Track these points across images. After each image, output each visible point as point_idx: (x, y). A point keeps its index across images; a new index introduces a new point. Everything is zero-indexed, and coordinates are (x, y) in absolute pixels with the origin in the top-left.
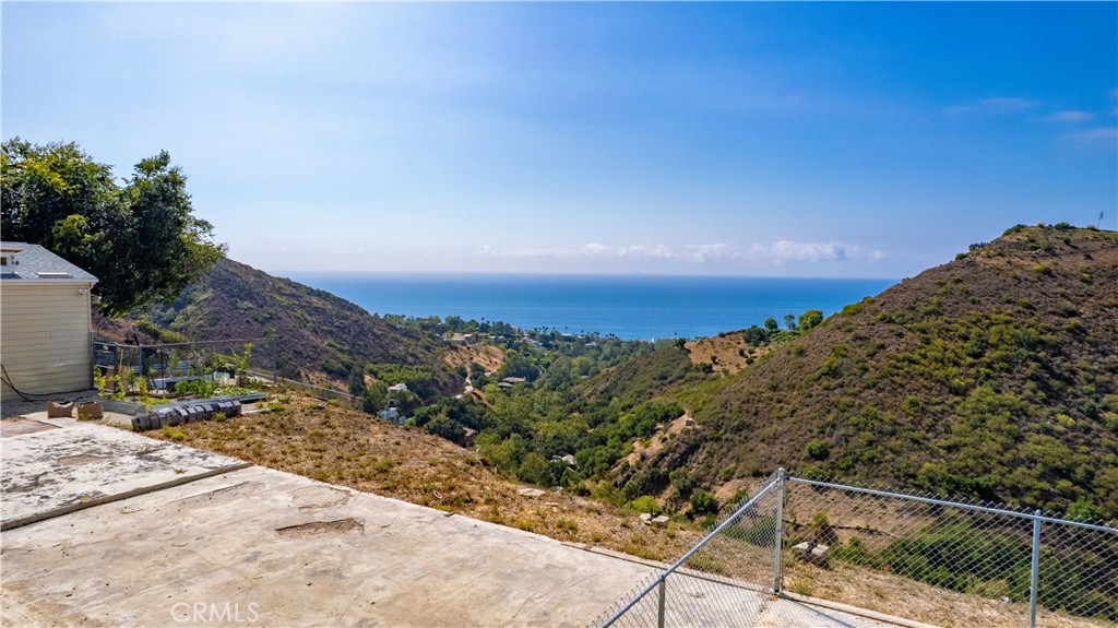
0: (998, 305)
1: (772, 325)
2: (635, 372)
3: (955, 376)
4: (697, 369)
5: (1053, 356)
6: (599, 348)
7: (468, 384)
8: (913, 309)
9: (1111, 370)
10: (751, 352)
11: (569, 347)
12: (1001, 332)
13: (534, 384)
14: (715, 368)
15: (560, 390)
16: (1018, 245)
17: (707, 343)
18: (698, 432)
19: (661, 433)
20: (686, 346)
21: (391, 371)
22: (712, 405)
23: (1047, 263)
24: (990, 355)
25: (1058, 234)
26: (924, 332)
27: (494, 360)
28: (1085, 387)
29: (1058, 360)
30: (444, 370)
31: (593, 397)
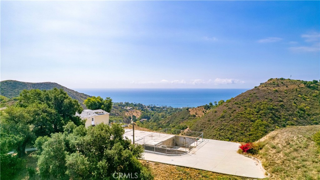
0: (263, 99)
1: (211, 104)
2: (176, 117)
3: (252, 117)
4: (192, 116)
5: (276, 112)
6: (167, 110)
7: (132, 121)
8: (243, 101)
9: (290, 115)
10: (206, 111)
11: (158, 110)
12: (264, 106)
13: (149, 120)
14: (196, 116)
15: (156, 122)
16: (270, 84)
17: (194, 109)
18: (190, 132)
19: (182, 133)
20: (189, 110)
21: (112, 118)
22: (194, 125)
23: (277, 88)
24: (261, 112)
25: (280, 81)
26: (245, 107)
27: (138, 114)
28: (283, 119)
29: (277, 113)
30: (126, 117)
31: (165, 124)
